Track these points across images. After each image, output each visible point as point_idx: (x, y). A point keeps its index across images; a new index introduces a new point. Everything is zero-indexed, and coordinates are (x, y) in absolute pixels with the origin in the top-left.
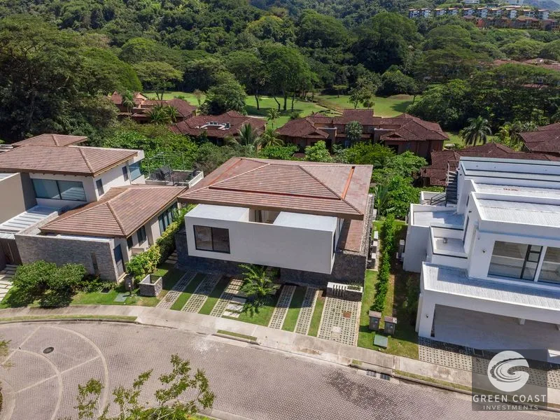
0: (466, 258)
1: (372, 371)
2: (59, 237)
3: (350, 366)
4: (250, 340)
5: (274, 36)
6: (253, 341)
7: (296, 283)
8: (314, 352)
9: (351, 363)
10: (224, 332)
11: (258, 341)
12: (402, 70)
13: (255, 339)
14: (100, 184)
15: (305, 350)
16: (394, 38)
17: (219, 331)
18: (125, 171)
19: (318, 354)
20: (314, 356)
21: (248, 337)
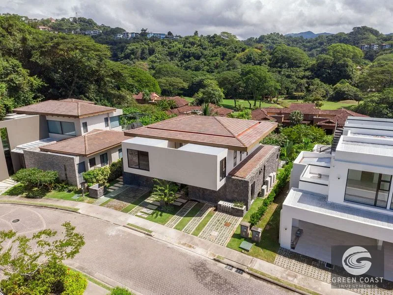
0: (327, 185)
1: (230, 266)
2: (49, 153)
3: (215, 259)
4: (146, 232)
5: (254, 61)
6: (149, 234)
7: (198, 200)
8: (190, 246)
9: (215, 258)
10: (132, 225)
11: (152, 234)
12: (350, 83)
13: (151, 232)
14: (85, 125)
15: (184, 244)
16: (344, 61)
17: (128, 224)
18: (106, 120)
19: (193, 248)
20: (190, 249)
21: (146, 230)
